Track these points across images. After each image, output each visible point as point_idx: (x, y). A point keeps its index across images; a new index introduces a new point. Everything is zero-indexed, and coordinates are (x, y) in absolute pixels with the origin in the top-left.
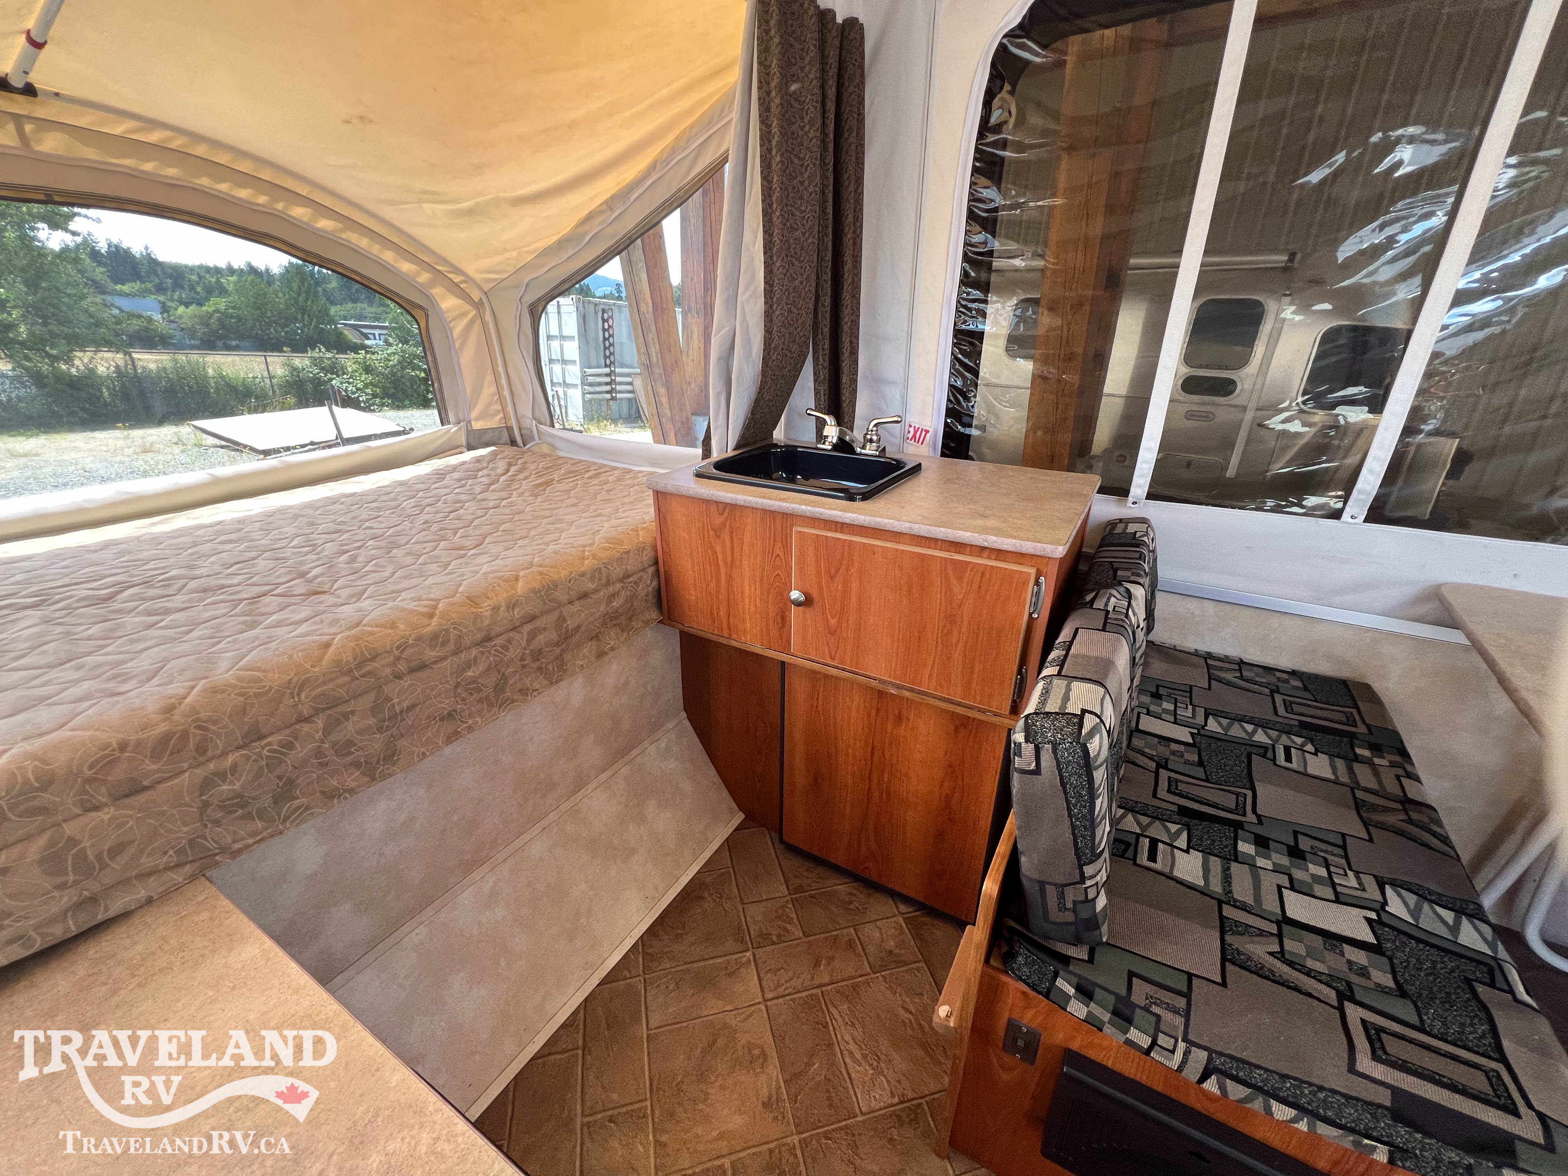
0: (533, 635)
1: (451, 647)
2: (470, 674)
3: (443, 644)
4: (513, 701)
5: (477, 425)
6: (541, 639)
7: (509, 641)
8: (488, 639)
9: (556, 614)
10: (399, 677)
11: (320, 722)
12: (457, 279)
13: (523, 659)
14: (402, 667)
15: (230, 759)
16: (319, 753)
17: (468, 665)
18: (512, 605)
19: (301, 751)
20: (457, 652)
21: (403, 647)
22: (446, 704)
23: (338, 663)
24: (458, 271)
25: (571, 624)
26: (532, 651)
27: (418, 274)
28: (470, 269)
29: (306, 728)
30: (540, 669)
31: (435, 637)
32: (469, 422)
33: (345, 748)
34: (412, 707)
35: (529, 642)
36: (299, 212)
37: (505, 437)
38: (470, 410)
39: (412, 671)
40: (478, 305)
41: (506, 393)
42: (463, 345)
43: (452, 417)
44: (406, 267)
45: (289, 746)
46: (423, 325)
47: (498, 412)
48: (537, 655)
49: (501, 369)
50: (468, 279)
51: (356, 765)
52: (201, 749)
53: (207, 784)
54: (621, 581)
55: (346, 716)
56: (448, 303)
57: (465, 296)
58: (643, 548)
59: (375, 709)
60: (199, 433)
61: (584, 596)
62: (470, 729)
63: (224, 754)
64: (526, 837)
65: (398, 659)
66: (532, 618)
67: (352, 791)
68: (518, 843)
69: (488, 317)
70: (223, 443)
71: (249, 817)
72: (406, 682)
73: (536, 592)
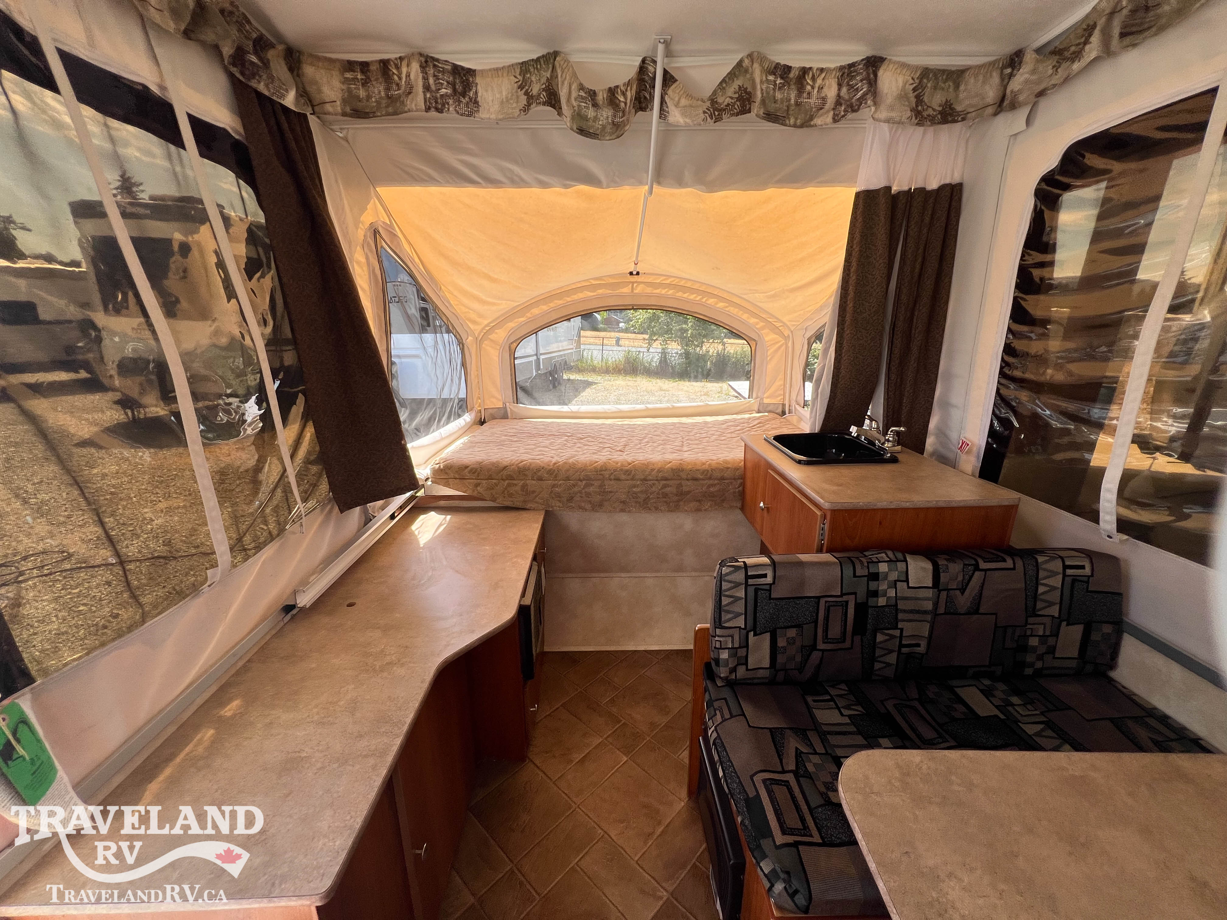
0: (665, 486)
1: (631, 477)
2: (634, 490)
3: (629, 475)
4: (650, 509)
5: (766, 401)
6: (668, 489)
7: (654, 484)
8: (645, 480)
9: (678, 482)
10: (611, 480)
11: (584, 482)
12: (777, 324)
13: (658, 494)
14: (612, 477)
15: (561, 482)
16: (580, 492)
17: (634, 486)
18: (659, 471)
19: (576, 489)
20: (632, 479)
21: (615, 471)
22: (623, 497)
23: (595, 468)
24: (780, 321)
25: (685, 489)
26: (663, 493)
27: (757, 324)
28: (785, 320)
29: (580, 483)
30: (666, 502)
31: (627, 471)
32: (762, 399)
33: (588, 494)
34: (611, 492)
35: (662, 488)
36: (711, 301)
37: (780, 410)
38: (764, 393)
39: (615, 479)
40: (786, 338)
41: (788, 386)
42: (771, 359)
43: (754, 395)
44: (753, 320)
45: (574, 486)
46: (753, 349)
47: (780, 395)
48: (665, 495)
49: (789, 372)
50: (784, 325)
51: (590, 502)
52: (556, 477)
53: (554, 486)
54: (719, 480)
55: (592, 485)
56: (769, 337)
57: (781, 334)
58: (738, 469)
59: (600, 486)
60: (730, 388)
61: (696, 479)
62: (629, 512)
63: (560, 480)
64: (647, 575)
65: (612, 473)
66: (666, 479)
67: (586, 510)
68: (642, 575)
69: (790, 344)
70: (736, 395)
71: (560, 501)
72: (612, 482)
73: (672, 469)
